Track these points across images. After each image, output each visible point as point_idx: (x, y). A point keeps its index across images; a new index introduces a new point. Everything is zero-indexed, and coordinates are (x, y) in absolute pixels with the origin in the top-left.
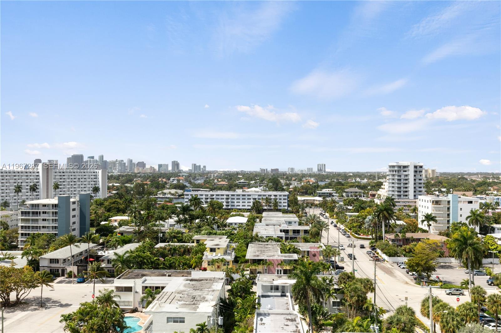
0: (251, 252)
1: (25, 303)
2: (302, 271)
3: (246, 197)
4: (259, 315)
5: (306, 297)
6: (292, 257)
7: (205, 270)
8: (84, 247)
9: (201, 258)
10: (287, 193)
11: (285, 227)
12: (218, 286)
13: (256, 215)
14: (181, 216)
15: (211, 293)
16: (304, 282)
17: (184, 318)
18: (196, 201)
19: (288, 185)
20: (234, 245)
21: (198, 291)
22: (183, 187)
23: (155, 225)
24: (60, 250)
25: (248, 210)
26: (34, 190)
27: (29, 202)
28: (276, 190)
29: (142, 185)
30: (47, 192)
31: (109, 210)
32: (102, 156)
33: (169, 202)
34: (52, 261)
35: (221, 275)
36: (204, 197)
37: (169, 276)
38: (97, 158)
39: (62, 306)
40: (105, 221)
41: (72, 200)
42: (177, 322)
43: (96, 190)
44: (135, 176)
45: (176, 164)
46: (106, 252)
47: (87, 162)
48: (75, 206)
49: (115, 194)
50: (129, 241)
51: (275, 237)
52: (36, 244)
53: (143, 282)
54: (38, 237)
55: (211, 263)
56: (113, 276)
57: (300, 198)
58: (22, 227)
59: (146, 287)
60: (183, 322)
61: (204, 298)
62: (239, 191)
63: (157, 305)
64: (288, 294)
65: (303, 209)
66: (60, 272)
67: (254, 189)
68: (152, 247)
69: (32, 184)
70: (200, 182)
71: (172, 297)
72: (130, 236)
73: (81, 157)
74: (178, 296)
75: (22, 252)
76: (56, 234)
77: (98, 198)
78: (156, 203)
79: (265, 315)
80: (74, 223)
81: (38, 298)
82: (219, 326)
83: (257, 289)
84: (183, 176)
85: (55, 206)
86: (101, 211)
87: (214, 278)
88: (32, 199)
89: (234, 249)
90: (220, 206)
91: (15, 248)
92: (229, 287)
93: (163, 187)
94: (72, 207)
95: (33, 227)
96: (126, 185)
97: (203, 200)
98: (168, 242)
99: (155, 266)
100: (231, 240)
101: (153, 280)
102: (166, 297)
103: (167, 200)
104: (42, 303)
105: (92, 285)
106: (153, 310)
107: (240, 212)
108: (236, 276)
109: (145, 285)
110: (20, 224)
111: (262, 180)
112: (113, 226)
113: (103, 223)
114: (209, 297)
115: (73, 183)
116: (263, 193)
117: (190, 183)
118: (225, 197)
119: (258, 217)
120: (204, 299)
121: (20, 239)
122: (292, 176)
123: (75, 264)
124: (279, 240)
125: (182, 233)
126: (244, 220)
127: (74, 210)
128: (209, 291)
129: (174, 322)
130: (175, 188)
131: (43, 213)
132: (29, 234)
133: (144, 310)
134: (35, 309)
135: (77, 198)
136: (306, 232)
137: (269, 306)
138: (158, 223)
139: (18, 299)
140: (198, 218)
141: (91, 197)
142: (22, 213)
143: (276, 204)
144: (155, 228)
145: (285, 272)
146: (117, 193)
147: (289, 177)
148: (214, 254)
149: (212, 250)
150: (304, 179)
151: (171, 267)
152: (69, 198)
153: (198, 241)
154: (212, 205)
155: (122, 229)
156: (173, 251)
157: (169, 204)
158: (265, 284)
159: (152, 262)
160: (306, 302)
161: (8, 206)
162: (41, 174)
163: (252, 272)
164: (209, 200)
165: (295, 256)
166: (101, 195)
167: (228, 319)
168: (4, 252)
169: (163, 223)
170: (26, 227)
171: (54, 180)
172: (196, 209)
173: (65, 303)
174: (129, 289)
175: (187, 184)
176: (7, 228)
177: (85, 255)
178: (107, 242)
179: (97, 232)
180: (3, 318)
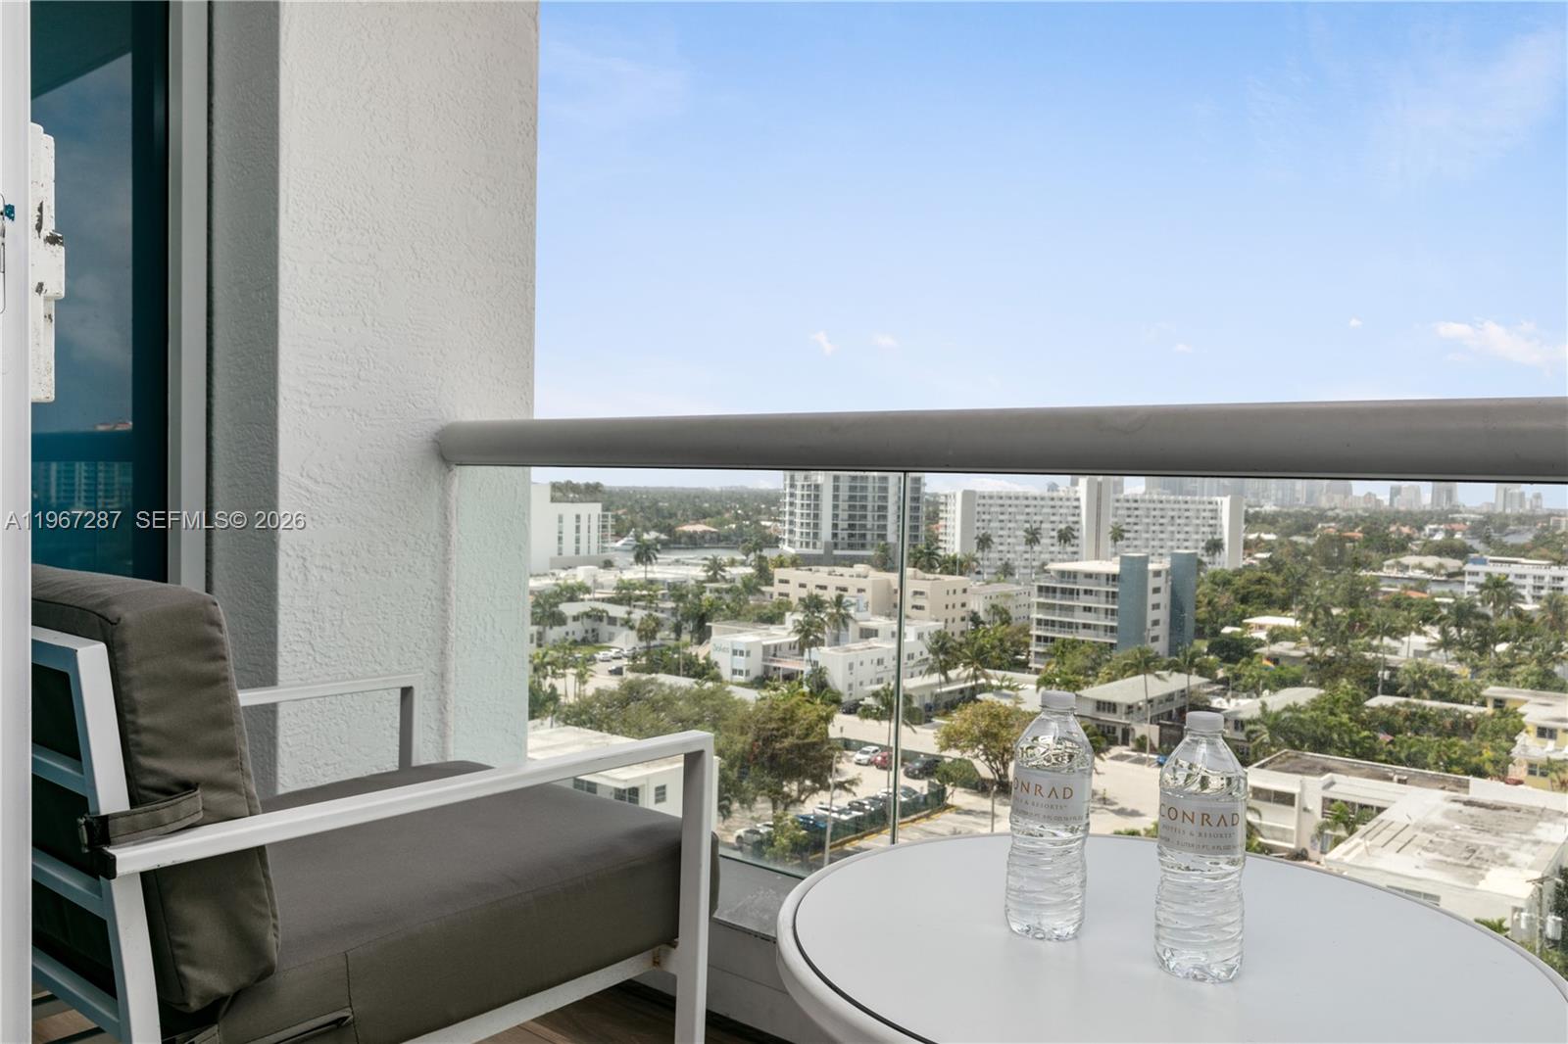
7: (1515, 781)
8: (1176, 682)
9: (1508, 752)
12: (1557, 833)
14: (1453, 631)
15: (1527, 846)
18: (1499, 589)
21: (1488, 836)
22: (1462, 552)
23: (1376, 649)
24: (1121, 682)
26: (1068, 541)
27: (1055, 567)
29: (1341, 540)
30: (1097, 547)
31: (1244, 600)
33: (1417, 590)
36: (1529, 581)
37: (1400, 781)
39: (1122, 812)
40: (1234, 624)
41: (1151, 567)
43: (1215, 546)
44: (1322, 517)
46: (1233, 701)
48: (1160, 582)
49: (1262, 561)
50: (1296, 682)
52: (1068, 662)
53: (1327, 787)
54: (1074, 648)
55: (1541, 768)
58: (1039, 622)
59: (1333, 801)
61: (1505, 857)
63: (1360, 849)
66: (1119, 733)
68: (1356, 702)
69: (1063, 526)
70: (1521, 539)
71: (1403, 837)
72: (1297, 669)
74: (1424, 837)
75: (1035, 677)
76: (1111, 645)
77: (1217, 567)
78: (1376, 591)
80: (1156, 623)
82: (1548, 940)
84: (1464, 520)
85: (1113, 578)
86: (1224, 598)
87: (1543, 809)
88: (1063, 561)
91: (1023, 666)
93: (1402, 547)
94: (1152, 583)
95: (1062, 624)
96: (1295, 538)
97: (1524, 592)
98: (1406, 695)
99: (1363, 752)
101: (1354, 786)
102: (1387, 834)
103: (1412, 584)
106: (1347, 859)
109: (1329, 794)
110: (1035, 615)
112: (1252, 640)
113: (1227, 630)
114: (1524, 856)
115: (1157, 528)
117: (1487, 540)
120: (1503, 860)
121: (1033, 648)
123: (1154, 720)
125: (1451, 676)
127: (1156, 590)
128: (1523, 842)
130: (1437, 553)
131: (1086, 592)
132: (1053, 639)
133: (1324, 858)
135: (1164, 564)
138: (1375, 642)
140: (1505, 640)
141: (1201, 563)
142: (1040, 589)
144: (1369, 655)
146: (1270, 560)
148: (1551, 744)
149: (1544, 732)
151: (1412, 761)
152: (1145, 560)
153: (1499, 703)
154: (1553, 605)
155: (1279, 648)
156: (1420, 721)
157: (1415, 595)
159: (1354, 742)
161: (1012, 574)
162: (1084, 505)
166: (1228, 560)
168: (1000, 673)
169: (1394, 644)
170: (1046, 623)
171: (1112, 520)
172: (1498, 615)
173: (1129, 807)
174: (1286, 799)
175: (1476, 544)
176: (1007, 621)
177: (1179, 702)
178: (1237, 677)
179: (1211, 651)
180: (993, 815)
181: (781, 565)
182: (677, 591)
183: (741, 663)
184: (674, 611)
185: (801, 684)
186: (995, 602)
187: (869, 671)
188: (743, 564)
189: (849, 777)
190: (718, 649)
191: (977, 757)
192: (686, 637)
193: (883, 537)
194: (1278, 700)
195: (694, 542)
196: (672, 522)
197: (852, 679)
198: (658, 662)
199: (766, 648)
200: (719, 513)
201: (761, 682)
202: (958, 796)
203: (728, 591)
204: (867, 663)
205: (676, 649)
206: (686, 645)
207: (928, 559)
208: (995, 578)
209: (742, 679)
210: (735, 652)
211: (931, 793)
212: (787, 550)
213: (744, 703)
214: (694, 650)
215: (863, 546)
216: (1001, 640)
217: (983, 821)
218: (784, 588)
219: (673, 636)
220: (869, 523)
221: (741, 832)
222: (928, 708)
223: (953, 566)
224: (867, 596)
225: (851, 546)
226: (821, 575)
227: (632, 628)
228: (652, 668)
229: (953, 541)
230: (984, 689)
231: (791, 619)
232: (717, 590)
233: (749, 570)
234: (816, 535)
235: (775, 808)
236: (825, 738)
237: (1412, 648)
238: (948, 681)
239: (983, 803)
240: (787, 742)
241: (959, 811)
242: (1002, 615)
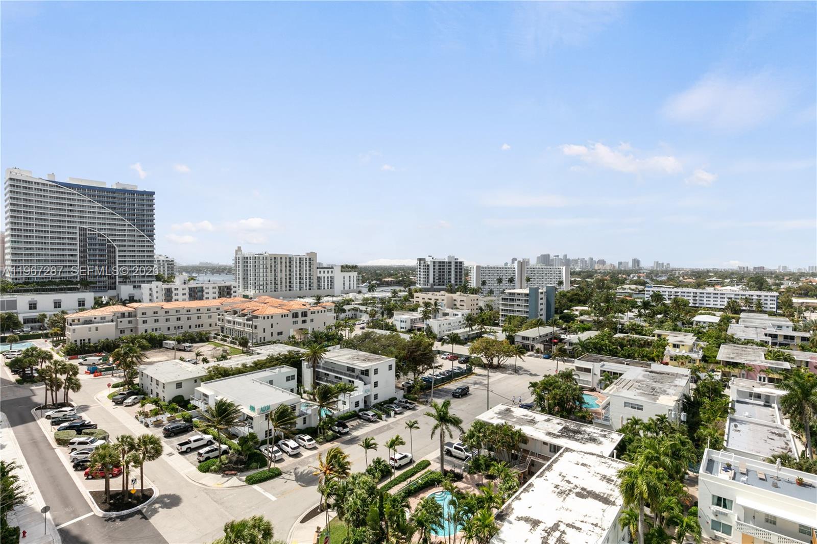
0: (724, 353)
1: (503, 368)
2: (796, 382)
3: (719, 296)
4: (732, 420)
5: (801, 411)
6: (781, 365)
7: (667, 364)
8: (548, 330)
9: (663, 353)
10: (776, 294)
11: (773, 331)
12: (683, 382)
13: (731, 315)
14: (643, 311)
15: (673, 387)
16: (800, 396)
17: (642, 406)
18: (658, 297)
19: (778, 285)
20: (702, 344)
21: (659, 384)
22: (644, 284)
23: (616, 318)
24: (530, 330)
25: (720, 310)
26: (511, 282)
27: (507, 291)
28: (760, 289)
29: (602, 281)
30: (521, 284)
31: (571, 301)
32: (566, 255)
34: (524, 338)
35: (687, 372)
36: (667, 293)
37: (627, 364)
38: (561, 257)
39: (531, 374)
40: (568, 309)
41: (540, 291)
42: (635, 408)
43: (561, 283)
44: (596, 272)
45: (636, 262)
46: (568, 336)
47: (553, 260)
48: (543, 296)
49: (576, 287)
50: (589, 329)
51: (757, 340)
52: (512, 323)
53: (602, 367)
54: (514, 318)
55: (674, 358)
56: (573, 357)
57: (795, 300)
58: (502, 310)
59: (605, 371)
60: (642, 409)
61: (665, 391)
62: (710, 290)
63: (615, 389)
64: (775, 405)
65: (800, 312)
66: (530, 347)
67: (729, 288)
68: (610, 336)
69: (510, 277)
70: (664, 278)
71: (630, 384)
72: (590, 325)
73: (549, 255)
74: (636, 384)
75: (501, 329)
76: (527, 317)
77: (561, 290)
78: (615, 297)
79: (742, 422)
80: (542, 309)
81: (513, 366)
82: (682, 421)
83: (731, 393)
84: (644, 273)
85: (527, 295)
86: (564, 301)
87: (677, 374)
88: (510, 289)
89: (702, 348)
90: (686, 304)
91: (497, 325)
92: (694, 386)
93: (623, 282)
94: (540, 296)
95: (510, 310)
96: (587, 280)
97: (665, 297)
98: (625, 333)
99: (613, 354)
100: (698, 338)
101: (612, 366)
102: (624, 384)
103: (627, 294)
104: (516, 370)
105: (556, 362)
106: (610, 393)
107: (710, 311)
108: (703, 375)
109: (603, 369)
110: (501, 308)
111: (743, 278)
112: (574, 314)
113: (565, 311)
114: (671, 391)
115: (541, 277)
116: (742, 292)
117: (652, 279)
118: (692, 294)
119: (734, 318)
120: (664, 392)
121: (500, 319)
122: (784, 275)
123: (542, 343)
124: (763, 344)
125: (642, 327)
126: (716, 320)
127: (542, 299)
128: (671, 386)
129: (632, 407)
130: (635, 284)
131: (518, 300)
132: (507, 316)
133: (602, 391)
134: (511, 374)
135: (544, 290)
136: (803, 339)
137: (747, 414)
138: (616, 315)
139: (499, 364)
140: (660, 314)
141: (556, 289)
142: (503, 299)
143: (759, 305)
144: (614, 320)
145: (771, 380)
146: (579, 287)
147: (779, 277)
148: (678, 350)
149: (675, 346)
150: (803, 279)
151: (629, 356)
152: (537, 289)
153: (659, 336)
154: (676, 301)
155: (582, 318)
156: (632, 342)
157: (628, 298)
158: (741, 389)
159: (610, 350)
160: (801, 419)
161: (493, 293)
162: (516, 270)
163: (724, 374)
164: (672, 297)
165: (787, 365)
166: (566, 288)
167: (693, 417)
168: (490, 327)
169: (622, 316)
170: (505, 310)
171: (526, 275)
172: (658, 305)
173: (533, 373)
174: (588, 370)
175: (648, 281)
176: (491, 310)
177: (550, 336)
178: (569, 328)
179: (560, 318)
180: (488, 376)
181: (416, 291)
182: (382, 301)
183: (403, 325)
184: (381, 308)
185: (423, 332)
186: (487, 303)
187: (446, 327)
188: (404, 291)
189: (439, 364)
190: (395, 320)
191: (482, 356)
192: (385, 316)
193: (450, 282)
194: (585, 336)
195: (388, 284)
196: (381, 277)
197: (440, 330)
198: (376, 325)
199: (411, 320)
200: (396, 274)
201: (410, 331)
202: (477, 370)
203: (399, 301)
204: (445, 324)
205: (382, 321)
206: (385, 319)
207: (465, 289)
208: (487, 295)
209: (404, 330)
210: (401, 321)
211: (467, 369)
212: (418, 286)
213: (404, 339)
214: (388, 321)
215: (443, 285)
216: (490, 316)
217: (485, 378)
218: (417, 299)
219: (381, 316)
220: (445, 277)
221: (403, 383)
222: (466, 339)
223: (474, 291)
224: (445, 302)
225: (439, 285)
226: (430, 295)
227: (367, 313)
228: (373, 327)
229: (473, 283)
230: (485, 332)
231: (420, 309)
232: (395, 300)
233: (406, 293)
234: (428, 281)
235: (415, 375)
236: (431, 351)
237: (627, 318)
238: (472, 330)
239: (485, 372)
240: (418, 353)
241: (477, 375)
242: (489, 307)
